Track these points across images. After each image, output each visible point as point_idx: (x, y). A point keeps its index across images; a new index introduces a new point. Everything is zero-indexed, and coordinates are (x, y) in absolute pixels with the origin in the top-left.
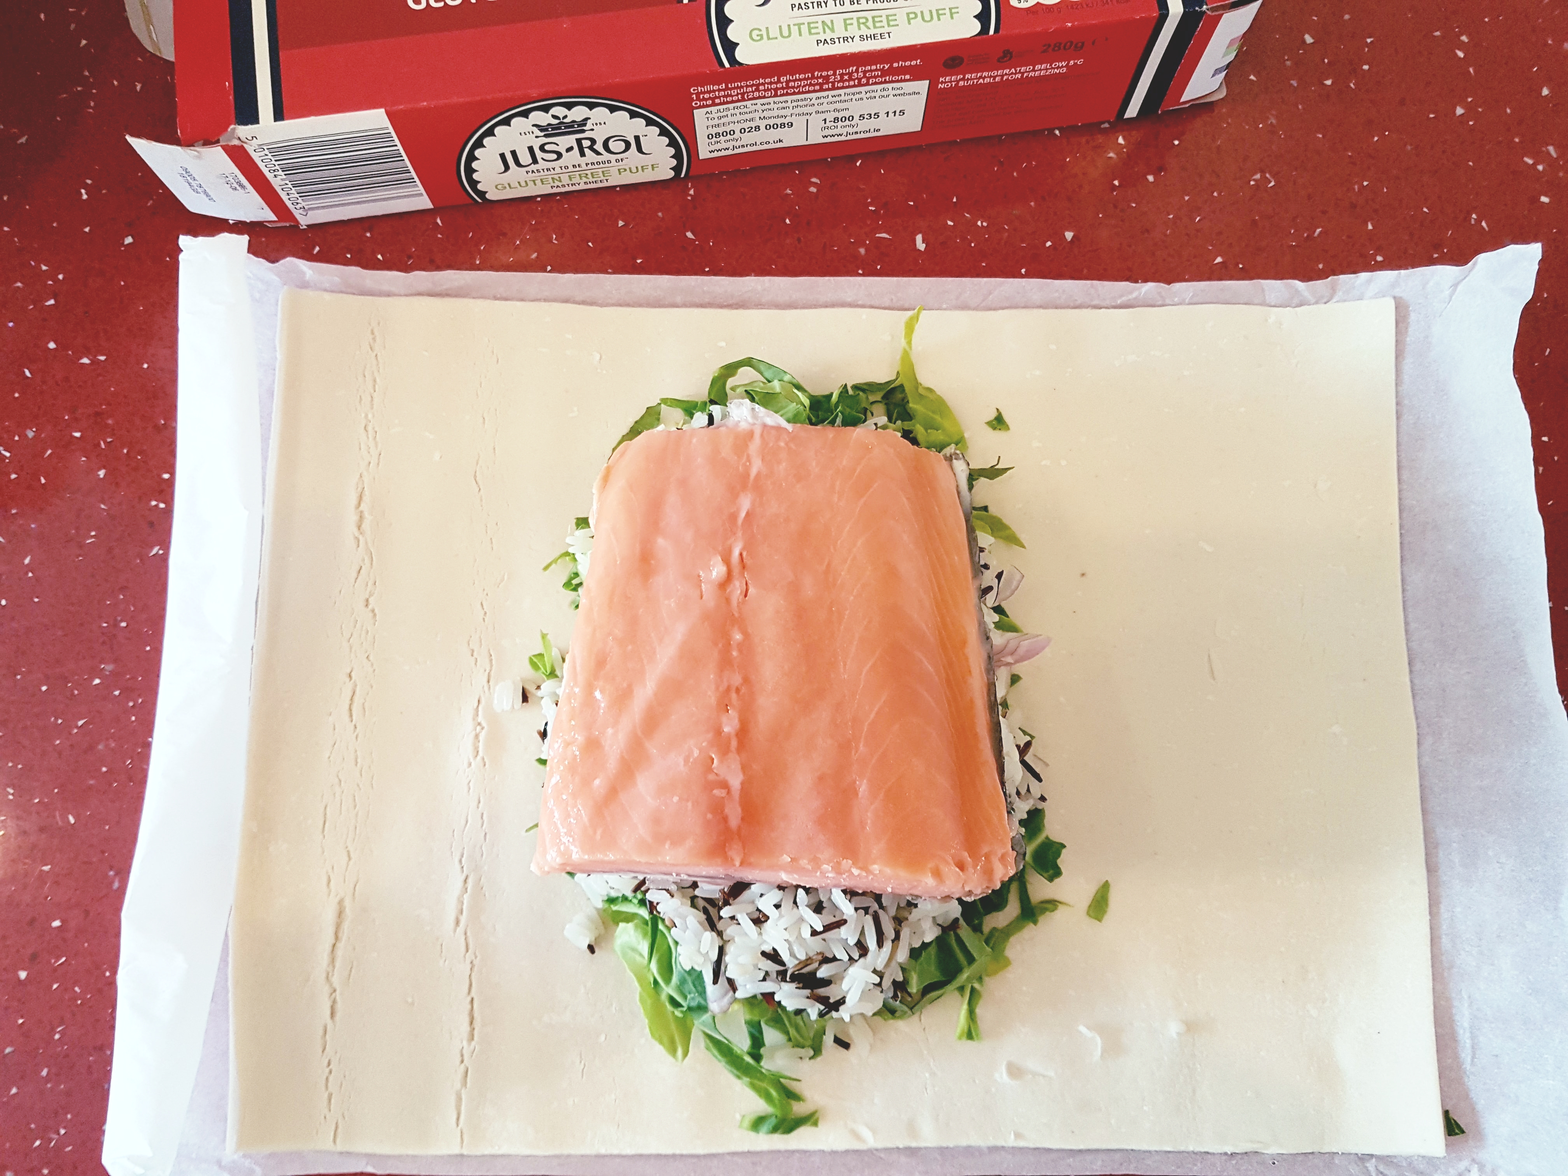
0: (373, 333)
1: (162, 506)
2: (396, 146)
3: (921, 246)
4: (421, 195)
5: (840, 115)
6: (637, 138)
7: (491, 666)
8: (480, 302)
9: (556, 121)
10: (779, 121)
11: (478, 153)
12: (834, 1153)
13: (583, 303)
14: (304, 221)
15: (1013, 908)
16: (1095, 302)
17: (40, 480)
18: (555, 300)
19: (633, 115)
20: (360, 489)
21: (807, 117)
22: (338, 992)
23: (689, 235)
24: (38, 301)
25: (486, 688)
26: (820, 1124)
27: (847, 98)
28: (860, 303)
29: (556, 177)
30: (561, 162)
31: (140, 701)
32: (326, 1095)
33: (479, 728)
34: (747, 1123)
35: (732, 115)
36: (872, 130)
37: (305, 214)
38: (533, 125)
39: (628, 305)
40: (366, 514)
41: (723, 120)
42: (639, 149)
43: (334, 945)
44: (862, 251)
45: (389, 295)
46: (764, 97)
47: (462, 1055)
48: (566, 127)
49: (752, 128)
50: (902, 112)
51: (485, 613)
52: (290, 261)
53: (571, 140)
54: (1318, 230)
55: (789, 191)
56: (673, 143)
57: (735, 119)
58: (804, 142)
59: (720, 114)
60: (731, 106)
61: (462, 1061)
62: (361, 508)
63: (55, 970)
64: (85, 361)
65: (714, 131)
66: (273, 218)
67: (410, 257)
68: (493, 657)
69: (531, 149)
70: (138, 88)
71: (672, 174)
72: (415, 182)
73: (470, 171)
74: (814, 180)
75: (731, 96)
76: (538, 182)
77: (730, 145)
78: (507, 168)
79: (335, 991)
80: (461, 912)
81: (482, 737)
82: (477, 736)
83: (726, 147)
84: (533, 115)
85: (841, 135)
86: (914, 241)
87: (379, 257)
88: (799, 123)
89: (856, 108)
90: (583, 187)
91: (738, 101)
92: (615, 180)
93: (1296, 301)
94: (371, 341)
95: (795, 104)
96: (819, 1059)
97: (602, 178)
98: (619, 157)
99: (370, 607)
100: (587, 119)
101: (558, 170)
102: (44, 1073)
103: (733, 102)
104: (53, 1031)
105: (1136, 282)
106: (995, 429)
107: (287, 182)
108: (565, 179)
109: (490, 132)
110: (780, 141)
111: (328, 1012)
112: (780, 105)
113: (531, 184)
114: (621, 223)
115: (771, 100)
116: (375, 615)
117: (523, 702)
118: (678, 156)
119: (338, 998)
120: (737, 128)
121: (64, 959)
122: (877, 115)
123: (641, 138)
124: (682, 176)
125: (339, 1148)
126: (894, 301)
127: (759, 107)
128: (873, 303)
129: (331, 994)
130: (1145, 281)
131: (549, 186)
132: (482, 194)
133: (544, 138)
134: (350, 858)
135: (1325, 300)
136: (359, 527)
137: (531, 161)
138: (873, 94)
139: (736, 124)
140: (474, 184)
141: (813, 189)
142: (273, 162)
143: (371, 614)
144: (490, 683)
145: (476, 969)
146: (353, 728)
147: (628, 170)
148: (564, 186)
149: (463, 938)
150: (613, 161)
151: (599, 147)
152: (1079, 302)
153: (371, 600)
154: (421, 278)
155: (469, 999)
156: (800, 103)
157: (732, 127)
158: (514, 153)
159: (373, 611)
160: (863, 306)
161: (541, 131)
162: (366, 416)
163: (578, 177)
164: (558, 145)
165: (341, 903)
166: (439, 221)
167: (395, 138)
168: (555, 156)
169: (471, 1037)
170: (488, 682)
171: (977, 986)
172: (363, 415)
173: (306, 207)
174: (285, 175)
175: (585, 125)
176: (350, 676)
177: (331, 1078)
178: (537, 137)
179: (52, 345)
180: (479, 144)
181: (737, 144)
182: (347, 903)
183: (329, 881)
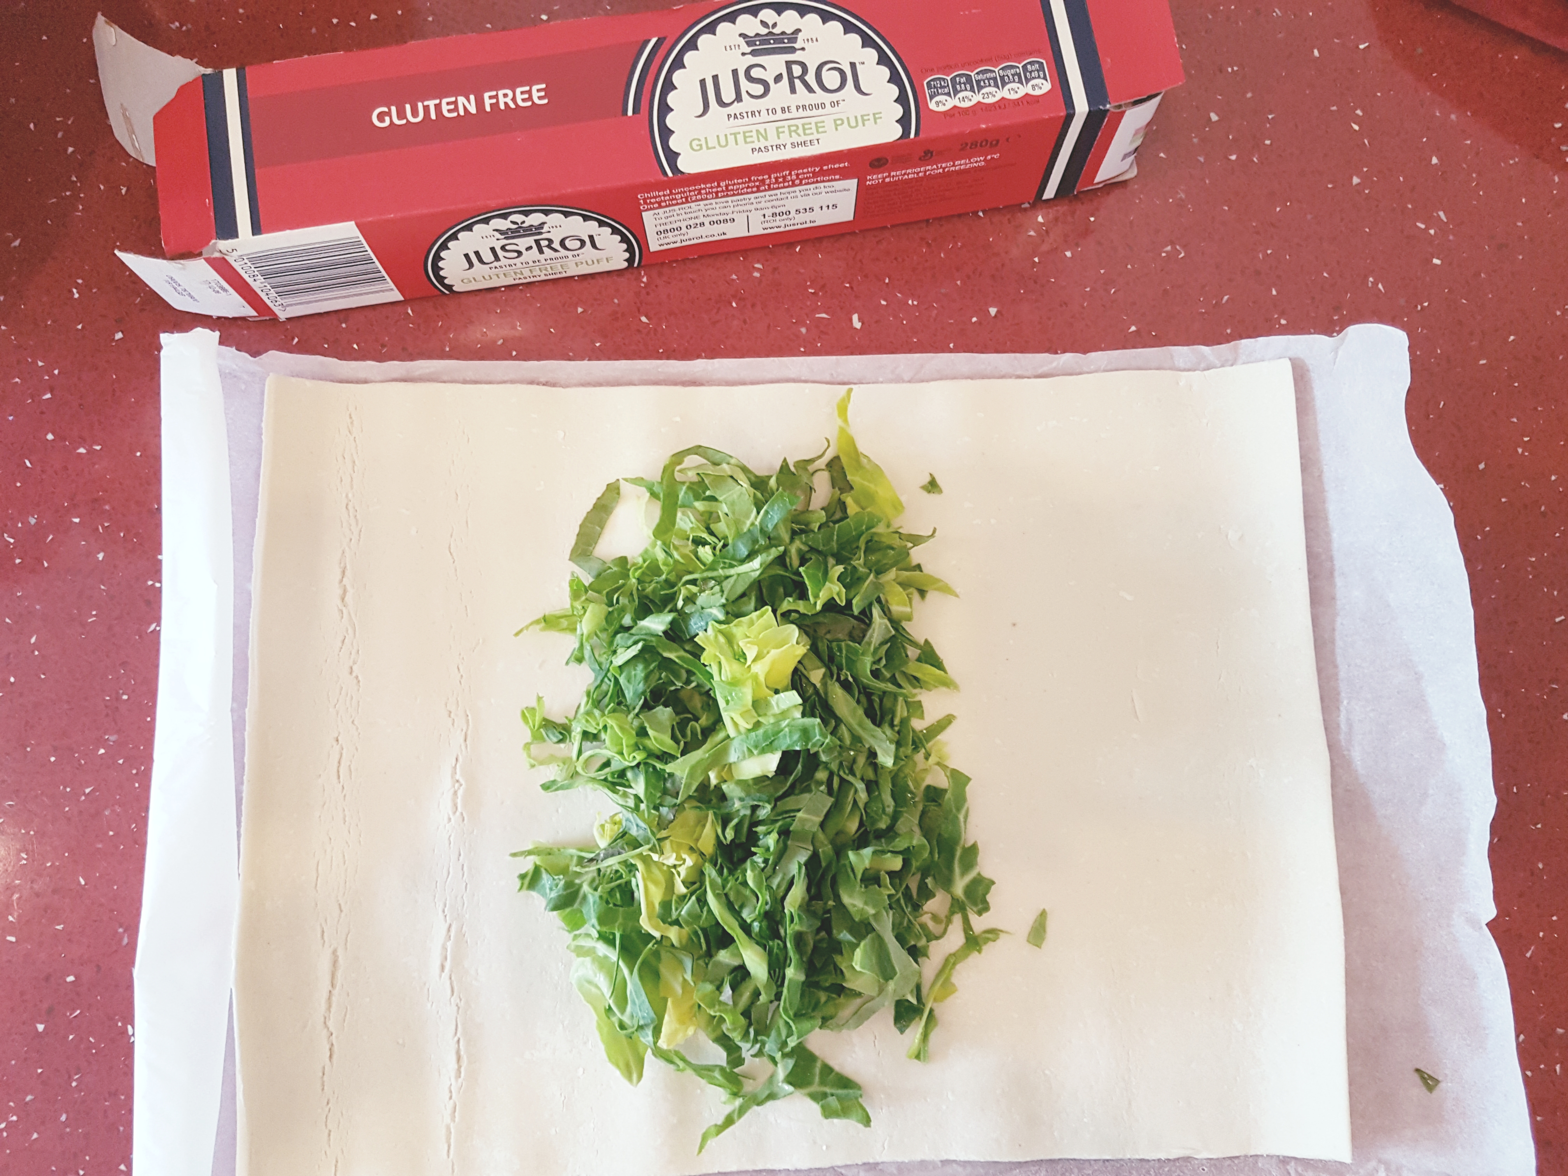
0: (350, 417)
1: (157, 584)
2: (366, 251)
3: (857, 324)
4: (392, 290)
5: (777, 211)
6: (591, 238)
7: (470, 725)
8: (450, 386)
9: (515, 226)
10: (722, 218)
11: (443, 254)
13: (546, 384)
14: (282, 316)
15: (956, 937)
16: (1019, 373)
17: (43, 564)
18: (521, 382)
19: (586, 218)
20: (342, 566)
21: (748, 213)
22: (334, 1035)
23: (643, 319)
24: (35, 396)
25: (465, 747)
27: (783, 196)
28: (803, 378)
29: (518, 271)
30: (521, 259)
31: (141, 768)
32: (327, 1133)
33: (457, 785)
35: (678, 215)
37: (283, 309)
38: (494, 230)
39: (585, 385)
40: (349, 588)
41: (670, 219)
42: (594, 246)
43: (330, 992)
44: (803, 330)
45: (366, 382)
46: (707, 199)
47: (451, 1092)
48: (524, 231)
49: (697, 224)
50: (835, 206)
51: (462, 676)
52: (272, 354)
53: (530, 241)
54: (1226, 298)
55: (734, 277)
56: (624, 239)
57: (681, 218)
58: (746, 234)
59: (666, 215)
60: (676, 208)
61: (451, 1097)
62: (344, 583)
63: (71, 1022)
64: (82, 450)
65: (662, 228)
66: (253, 313)
67: (383, 346)
68: (470, 718)
69: (493, 249)
70: (124, 191)
71: (626, 264)
72: (387, 279)
73: (437, 268)
74: (757, 266)
75: (676, 199)
76: (502, 276)
77: (678, 239)
78: (471, 265)
79: (332, 1034)
80: (446, 958)
81: (460, 794)
82: (455, 793)
83: (674, 241)
84: (492, 222)
85: (778, 228)
86: (851, 320)
87: (355, 346)
88: (741, 219)
89: (791, 204)
90: (543, 278)
91: (683, 203)
92: (573, 271)
93: (1202, 366)
94: (349, 426)
95: (735, 203)
97: (561, 270)
98: (575, 253)
99: (354, 674)
100: (544, 223)
101: (519, 265)
102: (63, 1118)
103: (677, 204)
104: (70, 1079)
105: (1056, 353)
106: (929, 492)
107: (266, 284)
108: (526, 272)
109: (454, 237)
110: (724, 234)
111: (327, 1054)
112: (722, 205)
113: (494, 277)
114: (580, 310)
115: (713, 201)
116: (359, 682)
118: (630, 249)
119: (335, 1042)
120: (683, 225)
121: (78, 1012)
122: (811, 209)
123: (594, 236)
124: (636, 265)
126: (835, 375)
127: (702, 207)
128: (813, 379)
129: (329, 1038)
130: (1064, 352)
131: (512, 278)
132: (449, 287)
133: (504, 240)
134: (341, 911)
135: (1230, 363)
136: (343, 599)
137: (493, 259)
138: (807, 192)
139: (683, 221)
140: (441, 279)
141: (756, 274)
142: (253, 269)
143: (355, 681)
144: (469, 742)
145: (463, 1011)
146: (341, 788)
147: (585, 263)
148: (525, 278)
149: (448, 982)
150: (570, 257)
151: (556, 245)
152: (1002, 373)
153: (355, 668)
154: (395, 367)
155: (456, 1039)
156: (739, 203)
157: (678, 224)
158: (477, 253)
159: (357, 677)
160: (806, 381)
161: (501, 234)
162: (347, 496)
163: (538, 270)
164: (518, 245)
165: (334, 952)
166: (410, 312)
168: (516, 254)
169: (459, 1074)
170: (467, 740)
172: (344, 495)
173: (284, 304)
174: (265, 279)
175: (542, 228)
176: (337, 740)
177: (329, 1117)
178: (498, 240)
179: (50, 437)
180: (445, 246)
181: (684, 238)
182: (340, 953)
183: (323, 932)
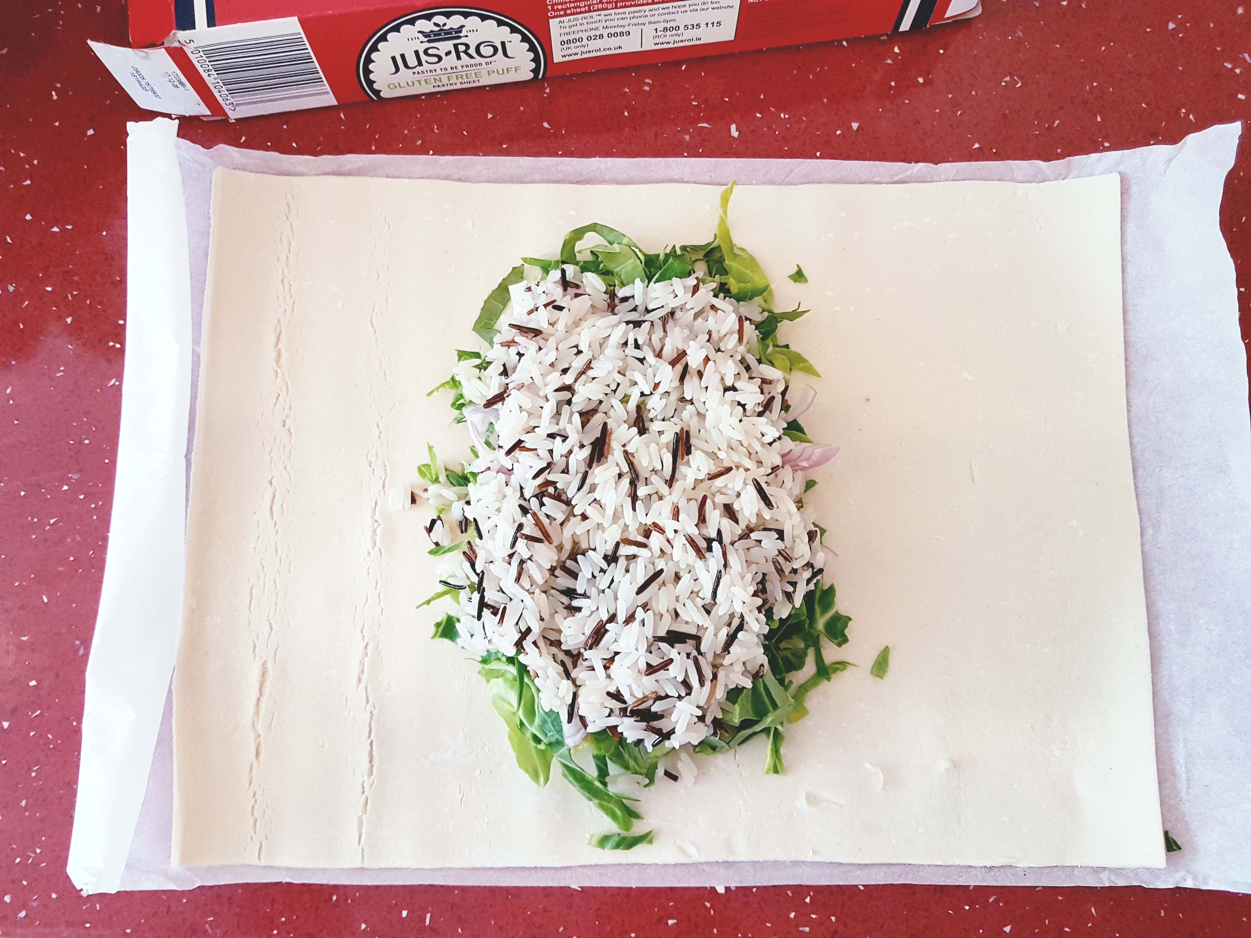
0: (288, 205)
1: (118, 346)
2: (307, 49)
3: (735, 133)
4: (328, 93)
5: (668, 25)
6: (503, 44)
7: (386, 474)
8: (375, 179)
9: (437, 29)
10: (619, 30)
11: (374, 56)
12: (665, 865)
13: (459, 180)
14: (233, 116)
15: (809, 668)
16: (877, 179)
17: (20, 325)
18: (437, 178)
19: (500, 23)
20: (278, 332)
21: (642, 27)
22: (261, 737)
23: (546, 125)
24: (17, 182)
25: (382, 493)
26: (654, 842)
27: (674, 10)
28: (685, 179)
29: (437, 78)
30: (441, 65)
31: (100, 503)
32: (252, 820)
33: (376, 524)
34: (595, 841)
35: (581, 24)
36: (694, 39)
37: (233, 109)
38: (419, 32)
39: (496, 182)
40: (283, 351)
41: (573, 29)
42: (505, 54)
43: (259, 699)
44: (687, 137)
45: (301, 174)
46: (607, 9)
47: (363, 787)
48: (445, 34)
49: (597, 36)
50: (719, 23)
51: (381, 432)
52: (222, 147)
53: (448, 45)
54: (1057, 122)
55: (627, 90)
56: (532, 48)
57: (583, 28)
58: (639, 49)
59: (571, 23)
60: (579, 16)
61: (363, 792)
62: (279, 347)
63: (32, 720)
64: (56, 229)
65: (565, 38)
66: (207, 112)
67: (318, 145)
68: (387, 468)
69: (417, 53)
70: (98, 10)
72: (323, 81)
73: (367, 72)
74: (647, 81)
75: (580, 7)
76: (423, 82)
77: (578, 50)
78: (397, 69)
79: (259, 736)
80: (363, 672)
81: (379, 531)
82: (375, 531)
83: (577, 53)
84: (418, 22)
85: (669, 43)
86: (729, 129)
87: (294, 145)
88: (635, 32)
89: (681, 20)
90: (459, 86)
91: (585, 12)
92: (486, 80)
93: (1039, 178)
94: (287, 211)
95: (632, 15)
96: (652, 788)
97: (475, 79)
98: (488, 60)
99: (287, 427)
100: (463, 26)
101: (439, 71)
102: (23, 803)
103: (581, 13)
104: (30, 770)
105: (910, 162)
106: (795, 282)
107: (219, 81)
108: (445, 80)
109: (383, 38)
110: (620, 47)
111: (254, 753)
112: (620, 16)
113: (416, 83)
114: (490, 116)
115: (612, 11)
116: (291, 433)
117: (412, 503)
118: (536, 60)
119: (262, 742)
120: (584, 35)
121: (39, 712)
122: (698, 25)
123: (506, 43)
124: (540, 77)
125: (263, 863)
126: (713, 178)
127: (602, 18)
128: (696, 179)
129: (256, 739)
130: (917, 161)
131: (432, 86)
132: (377, 93)
133: (427, 43)
134: (272, 630)
135: (1063, 177)
136: (277, 362)
137: (416, 63)
138: (695, 7)
139: (584, 32)
140: (370, 83)
141: (647, 88)
142: (207, 63)
143: (287, 433)
144: (385, 489)
145: (374, 718)
146: (273, 523)
147: (496, 72)
148: (443, 86)
149: (364, 692)
150: (484, 64)
151: (472, 51)
152: (863, 179)
153: (288, 421)
154: (328, 161)
155: (369, 741)
156: (636, 15)
157: (580, 35)
158: (403, 56)
159: (289, 430)
160: (687, 182)
161: (425, 36)
162: (284, 272)
163: (455, 77)
164: (439, 49)
165: (264, 664)
166: (342, 116)
167: (306, 42)
168: (436, 59)
169: (371, 772)
170: (384, 487)
171: (779, 727)
172: (281, 272)
173: (234, 103)
174: (217, 74)
175: (461, 32)
176: (271, 483)
177: (256, 807)
178: (422, 42)
179: (28, 217)
180: (374, 48)
181: (585, 50)
182: (269, 665)
183: (255, 647)
